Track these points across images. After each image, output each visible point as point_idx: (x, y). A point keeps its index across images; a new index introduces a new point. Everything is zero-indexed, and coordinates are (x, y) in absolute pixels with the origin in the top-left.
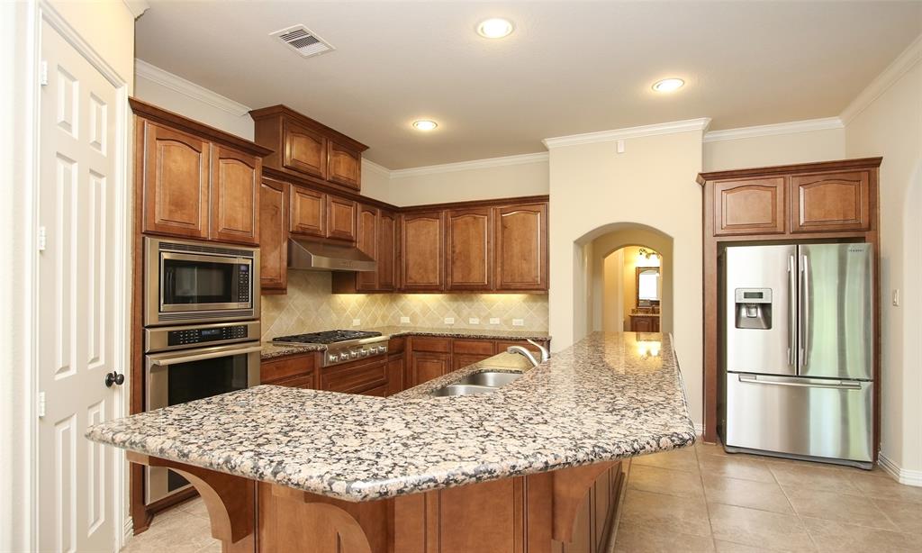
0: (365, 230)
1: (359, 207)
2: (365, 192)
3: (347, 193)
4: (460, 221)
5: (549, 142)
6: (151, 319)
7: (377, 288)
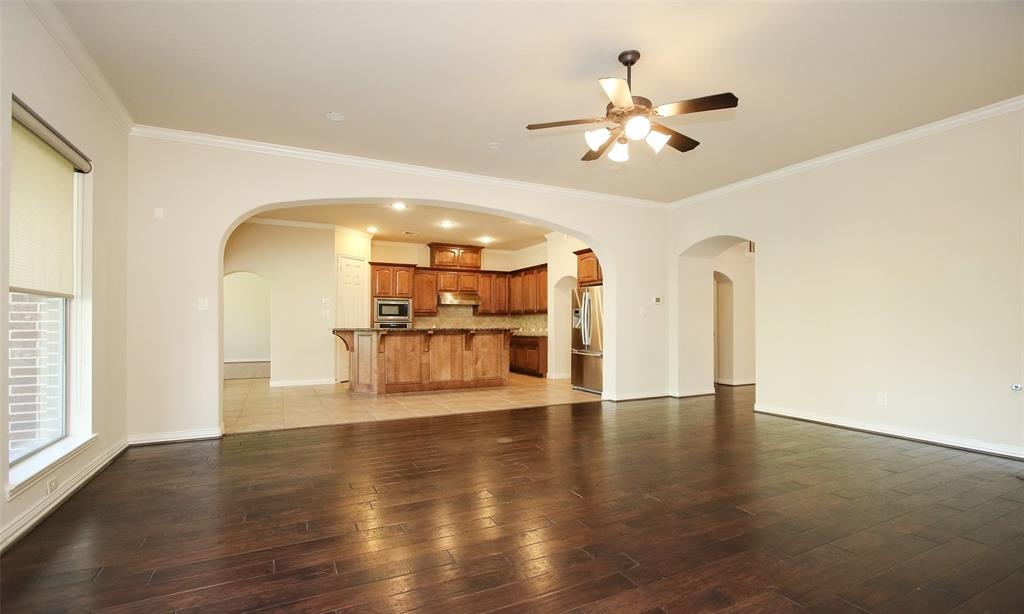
0: (483, 286)
1: (480, 275)
2: (482, 269)
3: (476, 270)
4: (526, 277)
5: (546, 236)
6: (375, 320)
7: (493, 312)
